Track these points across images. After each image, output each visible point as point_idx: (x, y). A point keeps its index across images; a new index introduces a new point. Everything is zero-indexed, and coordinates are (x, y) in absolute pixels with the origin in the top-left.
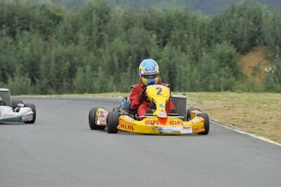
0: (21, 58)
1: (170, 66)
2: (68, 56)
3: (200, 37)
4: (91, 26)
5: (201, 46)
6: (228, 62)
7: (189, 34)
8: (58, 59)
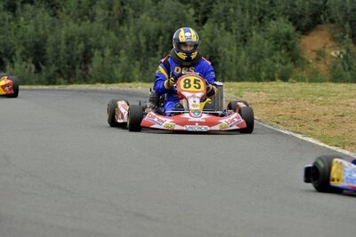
0: (22, 38)
1: (211, 48)
3: (250, 12)
5: (250, 24)
7: (235, 9)
8: (69, 41)
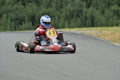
0: (28, 14)
1: (92, 16)
2: (48, 13)
3: (105, 3)
5: (105, 7)
6: (117, 14)
7: (99, 2)
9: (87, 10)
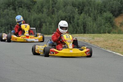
1: (84, 22)
2: (39, 18)
3: (97, 10)
4: (49, 5)
5: (97, 14)
6: (109, 21)
8: (35, 20)
9: (79, 16)
